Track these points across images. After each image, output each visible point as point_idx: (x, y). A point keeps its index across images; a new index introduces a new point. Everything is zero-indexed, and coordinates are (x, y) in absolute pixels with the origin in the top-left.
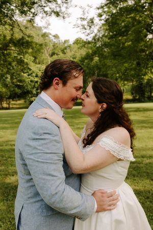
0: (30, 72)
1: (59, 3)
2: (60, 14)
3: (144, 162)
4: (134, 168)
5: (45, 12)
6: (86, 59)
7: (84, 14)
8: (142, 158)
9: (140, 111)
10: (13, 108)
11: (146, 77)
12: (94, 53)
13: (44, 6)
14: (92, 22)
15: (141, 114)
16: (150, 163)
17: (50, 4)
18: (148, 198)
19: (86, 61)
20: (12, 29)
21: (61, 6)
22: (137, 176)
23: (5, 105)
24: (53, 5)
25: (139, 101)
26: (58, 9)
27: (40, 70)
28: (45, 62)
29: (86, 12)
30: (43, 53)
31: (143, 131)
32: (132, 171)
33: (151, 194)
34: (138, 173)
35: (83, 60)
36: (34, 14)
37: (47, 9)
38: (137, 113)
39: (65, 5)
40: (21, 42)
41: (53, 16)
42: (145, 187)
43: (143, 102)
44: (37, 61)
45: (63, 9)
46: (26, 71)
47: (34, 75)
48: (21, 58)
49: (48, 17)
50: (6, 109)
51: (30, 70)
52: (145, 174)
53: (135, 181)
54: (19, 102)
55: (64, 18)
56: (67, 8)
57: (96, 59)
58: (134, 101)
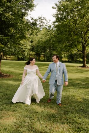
7: (47, 23)
10: (9, 60)
11: (73, 52)
12: (50, 40)
14: (50, 27)
19: (47, 43)
25: (71, 62)
27: (24, 43)
29: (48, 22)
35: (45, 43)
43: (73, 63)
50: (6, 60)
54: (12, 57)
58: (68, 62)
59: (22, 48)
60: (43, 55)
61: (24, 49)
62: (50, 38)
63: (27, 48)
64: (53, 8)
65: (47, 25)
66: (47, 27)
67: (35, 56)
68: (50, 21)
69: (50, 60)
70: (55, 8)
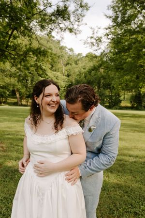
0: (47, 77)
1: (71, 21)
2: (73, 30)
3: (130, 161)
4: (120, 165)
5: (60, 28)
6: (93, 70)
7: (93, 34)
8: (129, 157)
9: (136, 117)
11: (142, 90)
12: (101, 65)
13: (60, 23)
14: (100, 41)
15: (136, 120)
16: (135, 162)
17: (64, 22)
18: (127, 192)
19: (93, 72)
20: (30, 40)
21: (74, 24)
22: (122, 172)
23: (24, 102)
24: (67, 23)
25: (137, 109)
26: (71, 26)
28: (60, 70)
29: (95, 32)
30: (59, 63)
31: (135, 134)
32: (118, 168)
33: (130, 189)
34: (123, 170)
35: (90, 72)
36: (51, 29)
37: (61, 26)
38: (132, 119)
39: (77, 23)
40: (38, 51)
41: (67, 32)
42: (126, 182)
43: (140, 110)
44: (54, 68)
45: (75, 27)
46: (44, 76)
48: (41, 65)
49: (63, 32)
51: (47, 75)
52: (129, 171)
53: (118, 176)
55: (76, 34)
56: (78, 25)
57: (102, 70)
58: (132, 108)
62: (100, 63)
65: (95, 37)
66: (94, 41)
68: (99, 28)
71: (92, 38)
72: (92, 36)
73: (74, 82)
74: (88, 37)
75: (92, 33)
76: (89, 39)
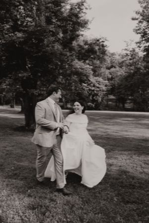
0: (89, 83)
14: (134, 51)
23: (69, 106)
28: (102, 74)
29: (129, 44)
46: (86, 82)
47: (92, 85)
51: (90, 81)
59: (94, 90)
60: (130, 99)
61: (96, 91)
63: (101, 89)
64: (133, 19)
67: (116, 102)
68: (132, 41)
69: (143, 108)
70: (137, 19)
71: (126, 50)
72: (126, 48)
73: (117, 85)
74: (123, 50)
75: (126, 45)
76: (124, 51)
